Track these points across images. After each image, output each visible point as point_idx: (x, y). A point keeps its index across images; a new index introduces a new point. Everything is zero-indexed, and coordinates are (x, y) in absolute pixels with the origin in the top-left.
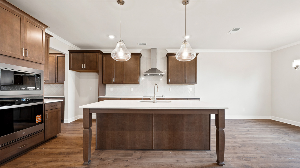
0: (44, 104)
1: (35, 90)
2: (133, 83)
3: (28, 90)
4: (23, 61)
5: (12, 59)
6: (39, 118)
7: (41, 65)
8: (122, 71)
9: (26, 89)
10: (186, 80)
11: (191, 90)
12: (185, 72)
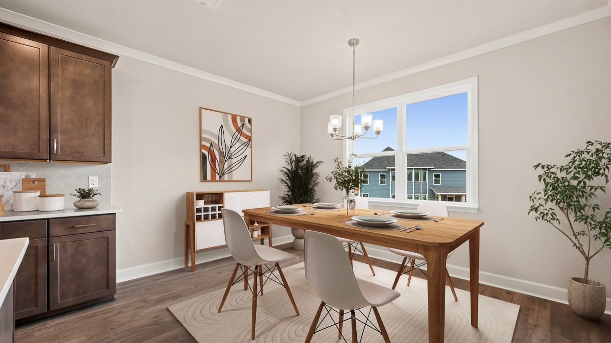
10: (55, 146)
11: (93, 183)
12: (52, 110)
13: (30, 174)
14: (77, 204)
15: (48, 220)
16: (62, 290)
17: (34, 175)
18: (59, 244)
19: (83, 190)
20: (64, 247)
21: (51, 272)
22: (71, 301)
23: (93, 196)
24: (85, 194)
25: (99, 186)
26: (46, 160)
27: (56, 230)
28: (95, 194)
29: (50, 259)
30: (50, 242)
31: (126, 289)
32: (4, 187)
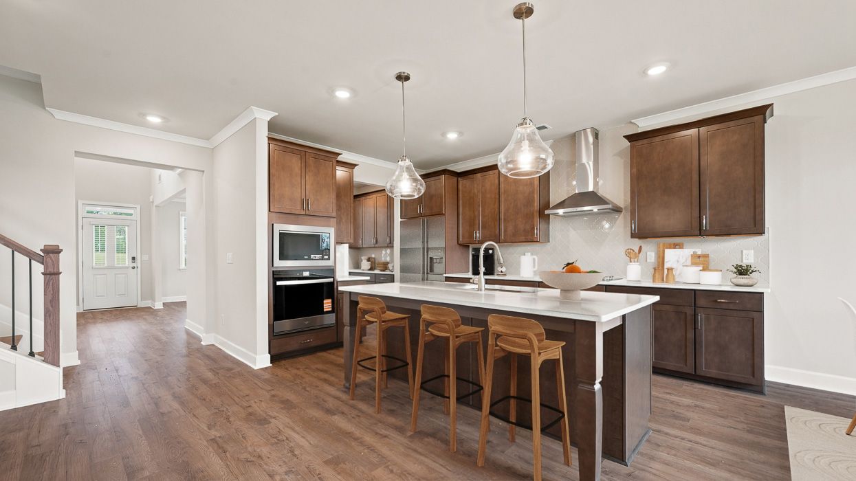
0: (335, 282)
1: (322, 259)
2: (523, 238)
3: (312, 259)
4: (305, 217)
5: (293, 216)
6: (328, 303)
7: (332, 219)
8: (497, 210)
9: (309, 259)
10: (704, 222)
11: (748, 259)
12: (702, 188)
13: (697, 250)
14: (733, 280)
15: (695, 290)
16: (706, 359)
17: (699, 252)
18: (703, 315)
19: (741, 266)
20: (708, 319)
21: (697, 340)
22: (713, 373)
23: (751, 273)
24: (743, 271)
25: (755, 260)
26: (697, 236)
27: (702, 302)
28: (753, 271)
29: (696, 327)
30: (696, 311)
31: (786, 392)
32: (678, 261)
